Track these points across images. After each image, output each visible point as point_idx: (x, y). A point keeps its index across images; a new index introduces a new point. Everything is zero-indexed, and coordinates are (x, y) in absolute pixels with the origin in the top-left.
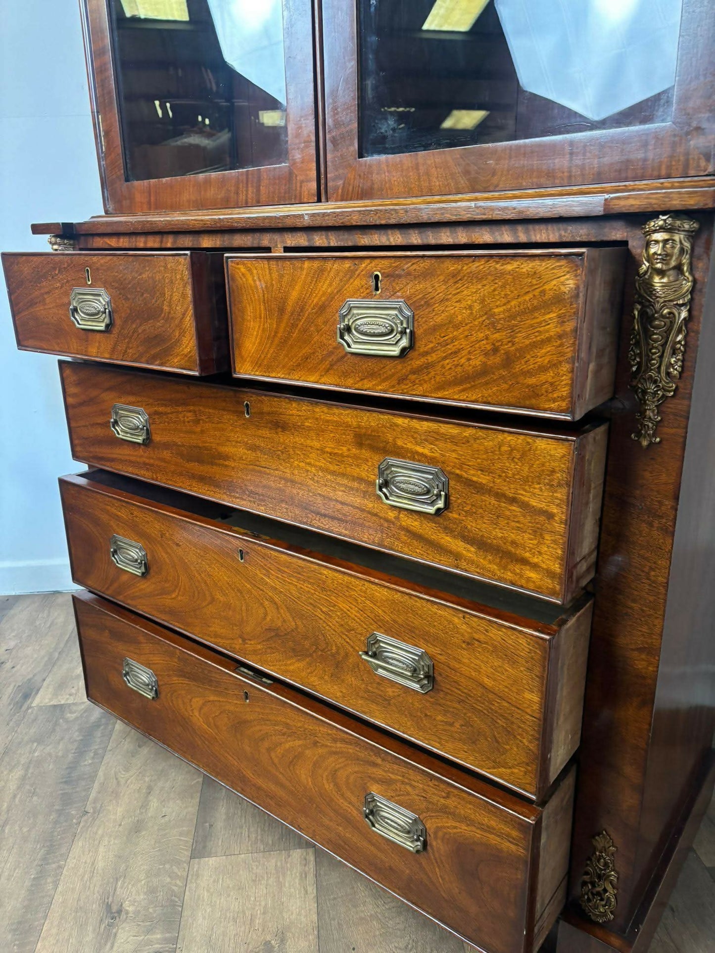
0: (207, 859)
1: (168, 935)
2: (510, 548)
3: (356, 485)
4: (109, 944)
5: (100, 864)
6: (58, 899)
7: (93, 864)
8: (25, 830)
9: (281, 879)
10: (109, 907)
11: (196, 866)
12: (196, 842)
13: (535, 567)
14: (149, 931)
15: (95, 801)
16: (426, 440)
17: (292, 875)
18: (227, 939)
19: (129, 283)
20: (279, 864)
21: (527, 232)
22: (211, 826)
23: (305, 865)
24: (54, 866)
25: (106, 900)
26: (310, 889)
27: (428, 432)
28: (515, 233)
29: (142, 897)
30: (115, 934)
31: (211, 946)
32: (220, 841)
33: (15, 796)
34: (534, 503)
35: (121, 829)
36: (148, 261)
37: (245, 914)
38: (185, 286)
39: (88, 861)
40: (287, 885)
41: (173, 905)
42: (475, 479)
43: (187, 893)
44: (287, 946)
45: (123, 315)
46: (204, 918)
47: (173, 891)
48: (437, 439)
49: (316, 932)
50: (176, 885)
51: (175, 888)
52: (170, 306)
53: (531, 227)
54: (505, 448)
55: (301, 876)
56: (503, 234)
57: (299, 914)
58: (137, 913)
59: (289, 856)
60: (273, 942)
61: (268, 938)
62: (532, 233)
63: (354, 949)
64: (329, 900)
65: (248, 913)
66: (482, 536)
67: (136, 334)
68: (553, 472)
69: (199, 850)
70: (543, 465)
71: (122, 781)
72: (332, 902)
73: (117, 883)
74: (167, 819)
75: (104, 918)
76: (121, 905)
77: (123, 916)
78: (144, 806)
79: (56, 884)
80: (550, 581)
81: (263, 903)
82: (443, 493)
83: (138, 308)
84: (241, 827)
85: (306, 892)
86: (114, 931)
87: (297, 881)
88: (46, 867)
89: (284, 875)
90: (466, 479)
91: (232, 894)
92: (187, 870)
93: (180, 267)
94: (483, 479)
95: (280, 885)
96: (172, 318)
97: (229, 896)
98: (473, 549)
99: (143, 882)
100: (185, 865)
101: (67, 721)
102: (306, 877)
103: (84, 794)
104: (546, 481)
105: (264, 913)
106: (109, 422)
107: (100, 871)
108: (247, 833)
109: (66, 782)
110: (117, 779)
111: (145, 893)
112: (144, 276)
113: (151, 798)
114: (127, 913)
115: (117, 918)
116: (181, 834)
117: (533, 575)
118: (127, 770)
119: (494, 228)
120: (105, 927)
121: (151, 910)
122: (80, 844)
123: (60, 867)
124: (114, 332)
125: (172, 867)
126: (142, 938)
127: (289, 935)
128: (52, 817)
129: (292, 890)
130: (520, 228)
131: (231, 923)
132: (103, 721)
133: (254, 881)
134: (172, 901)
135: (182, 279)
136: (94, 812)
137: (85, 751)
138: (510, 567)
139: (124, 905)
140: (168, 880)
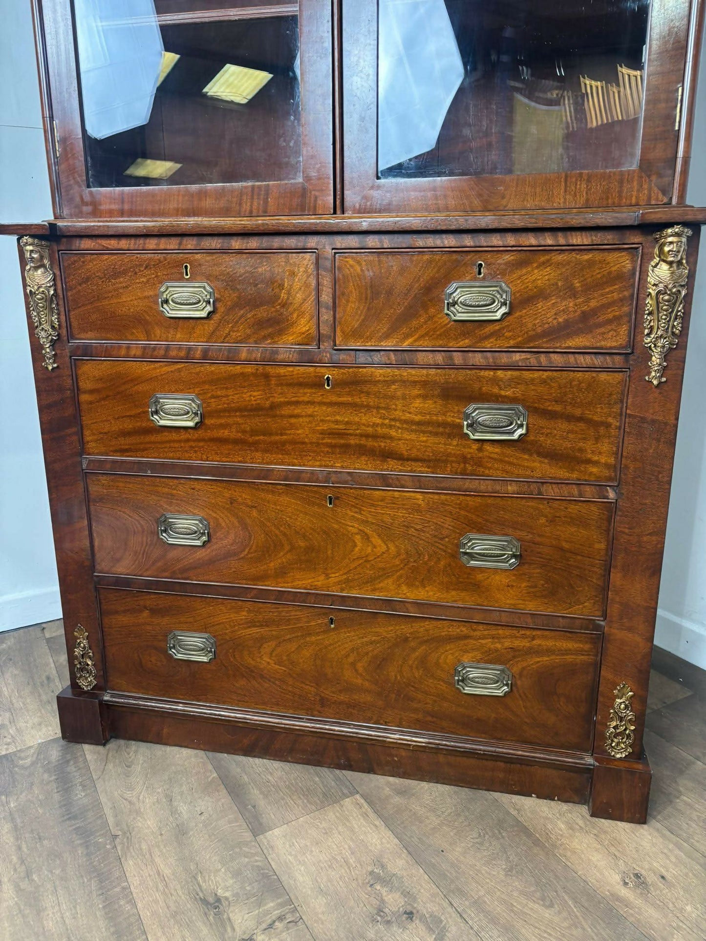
0: (270, 832)
1: (279, 901)
2: (577, 454)
3: (441, 430)
4: (229, 929)
5: (167, 872)
6: (145, 914)
7: (159, 874)
8: (57, 872)
9: (348, 824)
10: (204, 901)
11: (265, 841)
12: (250, 823)
13: (596, 463)
14: (259, 904)
15: (117, 824)
16: (510, 386)
17: (354, 818)
18: (336, 883)
19: (240, 276)
20: (338, 814)
21: (566, 237)
22: (254, 807)
23: (361, 808)
24: (118, 889)
25: (197, 897)
26: (377, 823)
27: (511, 380)
28: (556, 238)
29: (231, 881)
30: (229, 919)
31: (326, 893)
32: (272, 815)
33: (19, 848)
34: (596, 418)
35: (164, 837)
36: (266, 257)
37: (336, 860)
38: (308, 277)
39: (152, 873)
40: (356, 826)
41: (266, 876)
42: (550, 408)
43: (272, 863)
44: (389, 869)
45: (229, 303)
46: (303, 875)
47: (258, 866)
48: (519, 384)
49: (405, 851)
50: (257, 861)
51: (259, 864)
52: (289, 293)
53: (569, 233)
54: (574, 383)
55: (363, 817)
56: (546, 238)
57: (382, 843)
58: (236, 895)
59: (342, 806)
60: (376, 870)
61: (370, 869)
62: (570, 238)
63: (442, 851)
64: (399, 825)
65: (339, 858)
66: (555, 449)
67: (243, 319)
68: (611, 394)
69: (258, 828)
70: (604, 391)
71: (134, 800)
72: (402, 826)
73: (196, 879)
74: (206, 815)
75: (207, 910)
76: (216, 895)
77: (225, 903)
78: (174, 812)
79: (132, 902)
80: (607, 471)
81: (346, 846)
82: (524, 423)
83: (249, 297)
84: (283, 799)
85: (376, 826)
86: (225, 916)
87: (362, 820)
88: (109, 893)
89: (348, 820)
90: (543, 409)
91: (313, 849)
92: (258, 846)
93: (305, 262)
94: (558, 408)
95: (352, 830)
96: (291, 303)
97: (312, 851)
98: (546, 461)
99: (223, 870)
100: (253, 843)
101: (23, 768)
102: (368, 816)
103: (99, 822)
104: (606, 402)
105: (353, 853)
106: (148, 411)
107: (172, 877)
108: (292, 802)
109: (69, 819)
110: (126, 799)
111: (232, 878)
112: (260, 270)
113: (175, 804)
114: (227, 899)
115: (220, 906)
116: (230, 822)
117: (594, 470)
118: (131, 788)
119: (538, 234)
120: (213, 917)
121: (248, 888)
122: (131, 862)
123: (124, 889)
124: (215, 319)
125: (241, 849)
126: (257, 911)
127: (385, 861)
128: (80, 852)
129: (363, 829)
130: (560, 234)
131: (330, 870)
132: (69, 757)
133: (326, 833)
134: (263, 874)
135: (306, 272)
136: (124, 833)
137: (69, 787)
138: (577, 467)
139: (218, 894)
140: (247, 860)
